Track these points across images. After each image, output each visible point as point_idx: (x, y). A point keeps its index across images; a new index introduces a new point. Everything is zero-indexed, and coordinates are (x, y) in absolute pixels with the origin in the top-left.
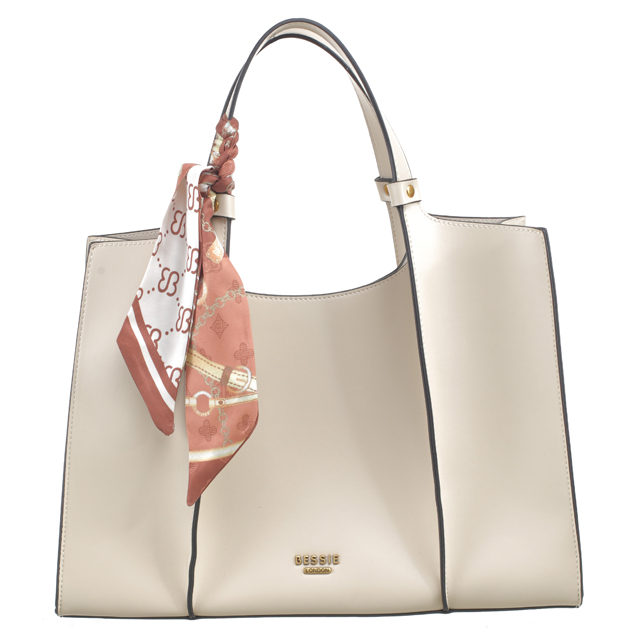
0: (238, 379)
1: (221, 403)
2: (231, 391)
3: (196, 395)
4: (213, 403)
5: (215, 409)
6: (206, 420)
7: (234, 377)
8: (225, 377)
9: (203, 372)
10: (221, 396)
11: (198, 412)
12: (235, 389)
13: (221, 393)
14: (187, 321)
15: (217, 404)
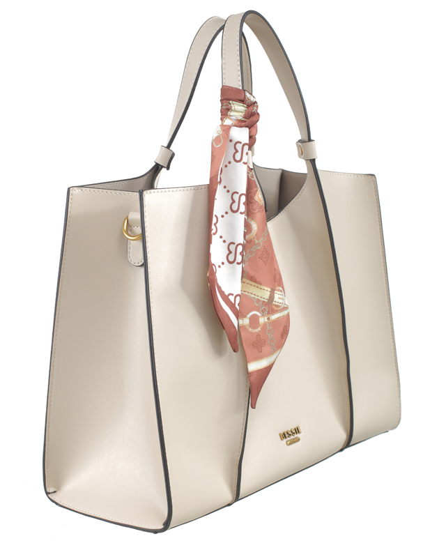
0: (279, 298)
1: (268, 319)
2: (275, 308)
3: (249, 316)
4: (262, 320)
5: (265, 325)
6: (258, 335)
7: (277, 297)
8: (271, 298)
9: (253, 296)
10: (269, 313)
11: (250, 329)
12: (277, 306)
13: (268, 311)
14: (240, 253)
15: (266, 320)
